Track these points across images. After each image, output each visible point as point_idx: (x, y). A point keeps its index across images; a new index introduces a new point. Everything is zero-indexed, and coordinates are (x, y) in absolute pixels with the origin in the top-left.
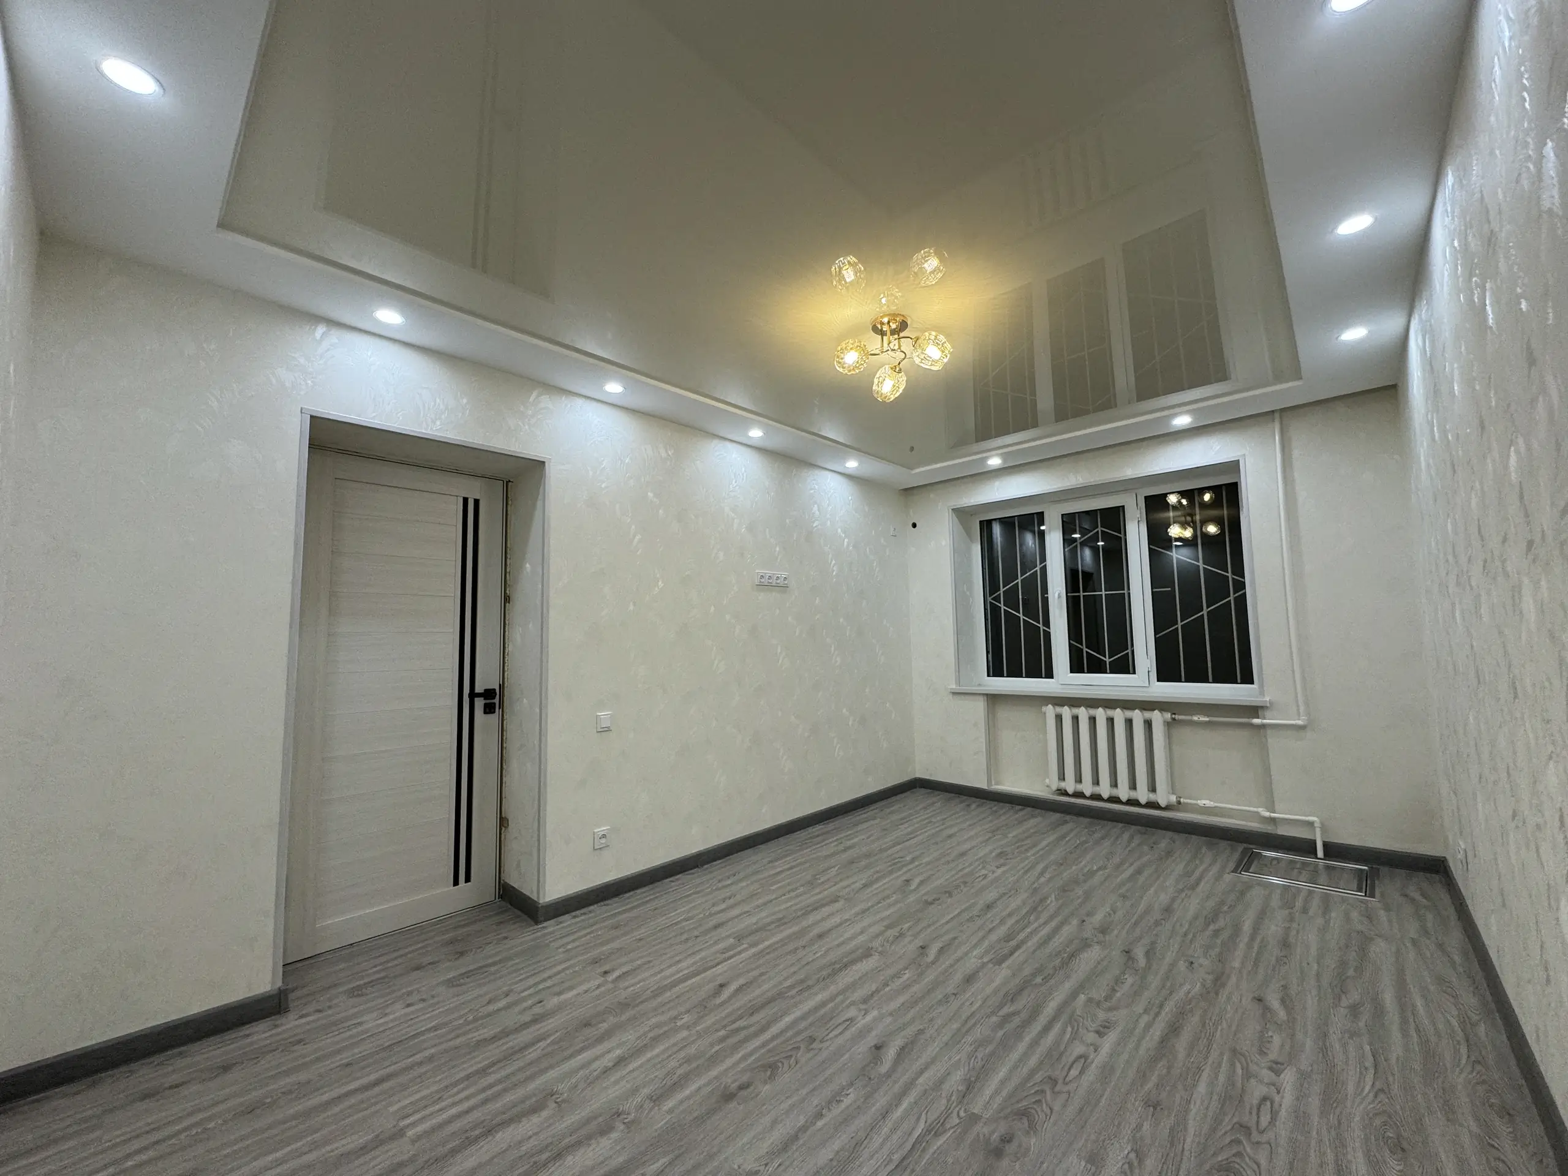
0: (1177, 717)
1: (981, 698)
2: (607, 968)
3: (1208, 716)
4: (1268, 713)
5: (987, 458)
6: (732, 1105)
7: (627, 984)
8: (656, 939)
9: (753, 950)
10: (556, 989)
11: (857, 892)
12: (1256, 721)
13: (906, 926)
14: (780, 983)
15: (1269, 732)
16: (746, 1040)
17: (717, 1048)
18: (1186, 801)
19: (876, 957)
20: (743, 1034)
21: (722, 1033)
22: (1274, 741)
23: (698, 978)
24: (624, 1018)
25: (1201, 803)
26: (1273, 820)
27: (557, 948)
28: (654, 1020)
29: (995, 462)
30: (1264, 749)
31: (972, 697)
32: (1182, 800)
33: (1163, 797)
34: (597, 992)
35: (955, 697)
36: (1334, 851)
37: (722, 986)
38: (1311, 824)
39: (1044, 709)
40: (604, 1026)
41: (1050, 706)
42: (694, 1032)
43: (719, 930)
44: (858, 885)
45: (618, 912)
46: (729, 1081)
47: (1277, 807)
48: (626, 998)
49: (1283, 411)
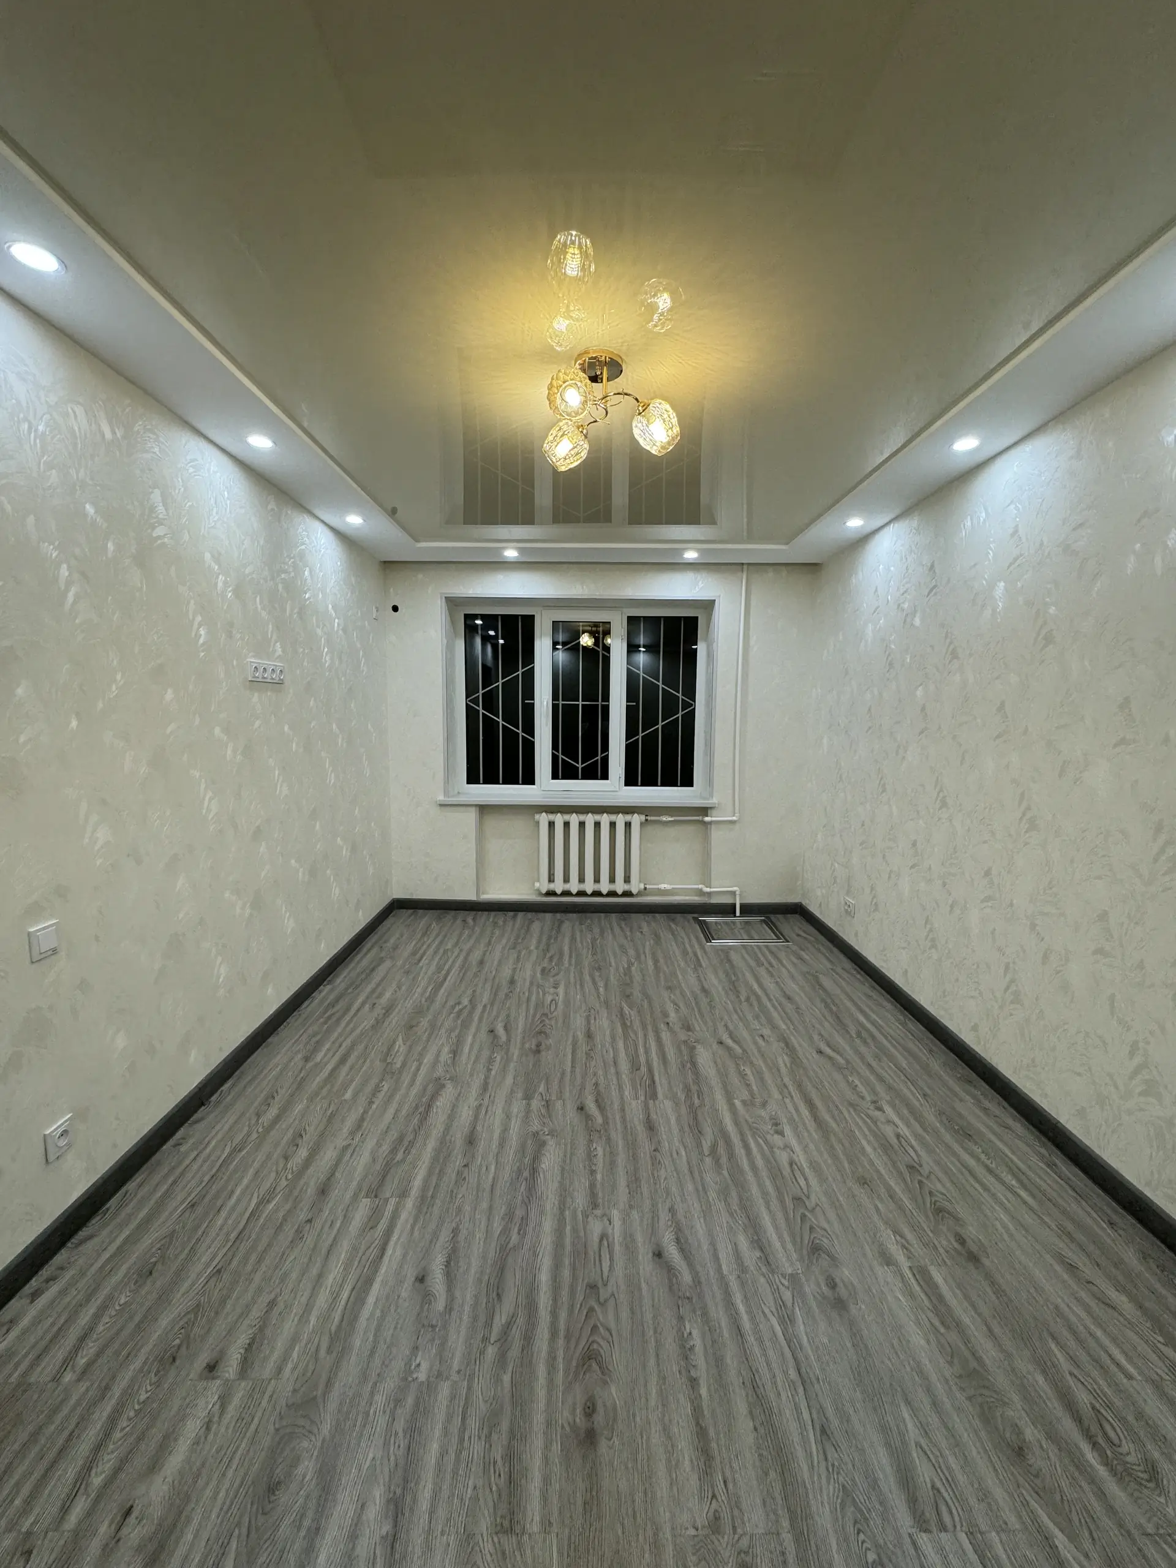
0: (649, 818)
1: (473, 809)
2: (203, 1359)
3: (672, 816)
4: (714, 812)
5: (504, 548)
6: (603, 1446)
7: (271, 1365)
8: (246, 1258)
9: (410, 1203)
10: (139, 1462)
11: (454, 1064)
12: (707, 819)
13: (542, 1088)
14: (488, 1232)
15: (713, 826)
16: (528, 1339)
17: (507, 1378)
18: (651, 887)
19: (551, 1143)
20: (516, 1333)
21: (491, 1351)
22: (716, 834)
23: (376, 1287)
24: (326, 1429)
25: (662, 886)
26: (709, 894)
27: (56, 1379)
28: (380, 1399)
29: (511, 554)
30: (706, 839)
31: (462, 809)
32: (648, 886)
33: (635, 886)
34: (232, 1410)
35: (443, 808)
36: (747, 909)
37: (421, 1279)
38: (733, 893)
39: (537, 817)
40: (307, 1468)
41: (544, 814)
42: (455, 1377)
43: (334, 1194)
44: (445, 1056)
45: (126, 1241)
46: (566, 1414)
47: (713, 884)
48: (295, 1391)
49: (749, 564)
